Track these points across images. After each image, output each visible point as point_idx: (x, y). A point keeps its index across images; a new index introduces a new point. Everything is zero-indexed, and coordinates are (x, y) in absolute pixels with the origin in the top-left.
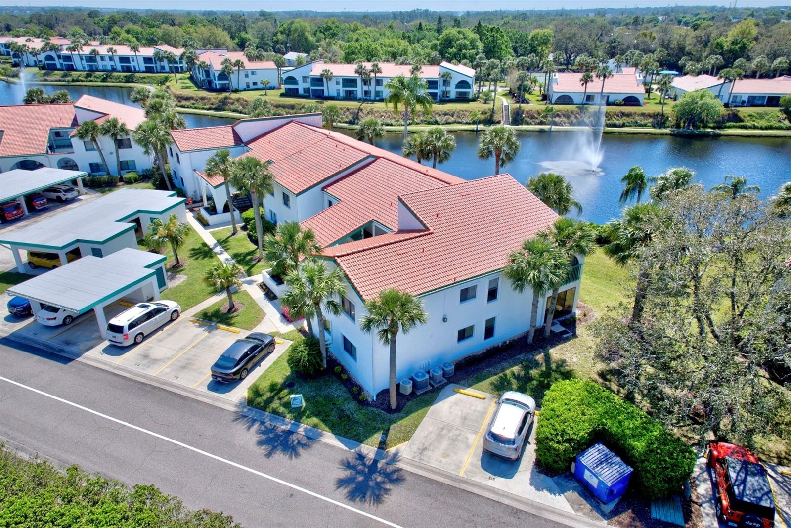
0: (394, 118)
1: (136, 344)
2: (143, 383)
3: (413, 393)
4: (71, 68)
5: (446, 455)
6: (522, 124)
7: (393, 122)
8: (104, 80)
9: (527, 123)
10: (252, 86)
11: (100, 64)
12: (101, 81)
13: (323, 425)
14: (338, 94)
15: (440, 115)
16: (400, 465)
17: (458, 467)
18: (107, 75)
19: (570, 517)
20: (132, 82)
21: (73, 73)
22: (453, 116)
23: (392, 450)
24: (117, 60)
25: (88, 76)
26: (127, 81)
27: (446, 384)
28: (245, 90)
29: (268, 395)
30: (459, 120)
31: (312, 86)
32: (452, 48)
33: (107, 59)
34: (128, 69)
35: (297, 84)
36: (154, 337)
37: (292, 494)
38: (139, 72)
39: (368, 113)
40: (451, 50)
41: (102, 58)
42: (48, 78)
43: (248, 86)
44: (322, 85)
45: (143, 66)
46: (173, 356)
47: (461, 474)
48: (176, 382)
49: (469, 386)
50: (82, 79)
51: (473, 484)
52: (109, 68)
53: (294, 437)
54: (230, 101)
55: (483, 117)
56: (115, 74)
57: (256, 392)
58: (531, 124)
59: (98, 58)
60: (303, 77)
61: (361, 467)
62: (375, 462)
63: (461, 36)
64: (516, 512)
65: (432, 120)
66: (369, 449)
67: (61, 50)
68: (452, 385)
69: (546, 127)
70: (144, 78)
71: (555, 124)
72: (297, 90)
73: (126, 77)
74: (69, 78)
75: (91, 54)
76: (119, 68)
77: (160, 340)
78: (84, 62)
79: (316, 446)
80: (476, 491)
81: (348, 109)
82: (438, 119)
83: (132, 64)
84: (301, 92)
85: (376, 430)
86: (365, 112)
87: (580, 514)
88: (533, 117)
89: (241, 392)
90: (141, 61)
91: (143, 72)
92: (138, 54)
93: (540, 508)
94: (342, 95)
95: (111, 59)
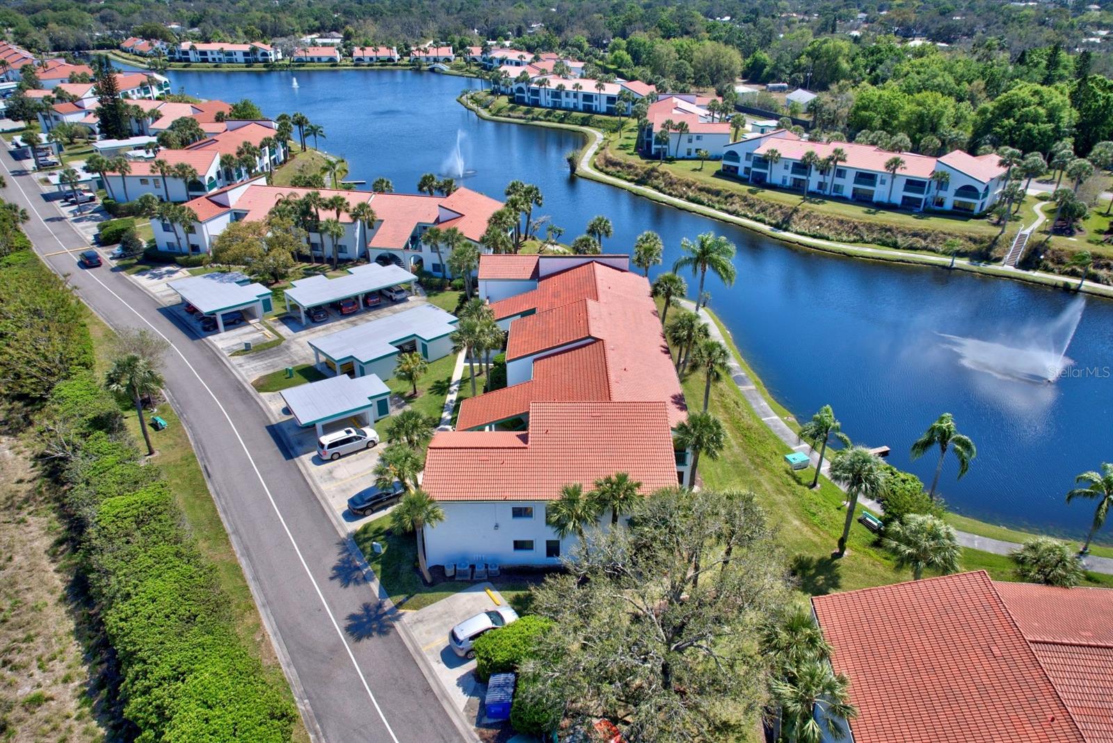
0: (836, 229)
1: (332, 460)
2: (313, 493)
3: (453, 577)
4: (536, 104)
5: (428, 632)
6: (1035, 269)
7: (831, 234)
8: (561, 121)
9: (1047, 270)
10: (694, 154)
11: (564, 101)
12: (559, 122)
13: (379, 574)
14: (784, 181)
15: (905, 235)
16: (397, 624)
17: (427, 644)
18: (565, 115)
19: (456, 712)
20: (588, 125)
21: (536, 109)
22: (925, 239)
23: (401, 611)
24: (580, 97)
25: (549, 114)
26: (583, 125)
27: (485, 581)
28: (683, 159)
29: (371, 535)
30: (933, 246)
31: (754, 166)
32: (1009, 118)
33: (572, 95)
34: (588, 109)
35: (738, 162)
36: (348, 458)
37: (321, 609)
38: (598, 113)
39: (804, 217)
40: (1006, 122)
41: (567, 95)
42: (511, 114)
43: (689, 153)
44: (767, 168)
45: (604, 106)
46: (346, 478)
47: (424, 650)
48: (330, 500)
49: (499, 590)
50: (542, 117)
51: (423, 659)
52: (572, 106)
53: (356, 573)
54: (656, 174)
55: (973, 247)
56: (574, 114)
57: (365, 529)
58: (1051, 271)
59: (563, 95)
60: (748, 154)
61: (372, 613)
62: (385, 614)
63: (1036, 99)
64: (428, 690)
65: (889, 241)
66: (389, 603)
67: (532, 82)
68: (490, 584)
69: (1073, 282)
70: (601, 121)
71: (1095, 279)
72: (737, 168)
73: (583, 118)
74: (530, 116)
75: (557, 89)
76: (581, 107)
77: (348, 462)
78: (549, 98)
79: (363, 586)
80: (421, 665)
81: (781, 207)
82: (900, 240)
83: (595, 103)
84: (741, 172)
85: (404, 592)
86: (801, 214)
87: (464, 714)
88: (1060, 262)
89: (358, 525)
90: (604, 101)
91: (604, 114)
92: (602, 92)
93: (446, 697)
94: (789, 183)
95: (576, 96)
